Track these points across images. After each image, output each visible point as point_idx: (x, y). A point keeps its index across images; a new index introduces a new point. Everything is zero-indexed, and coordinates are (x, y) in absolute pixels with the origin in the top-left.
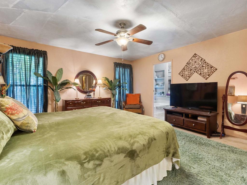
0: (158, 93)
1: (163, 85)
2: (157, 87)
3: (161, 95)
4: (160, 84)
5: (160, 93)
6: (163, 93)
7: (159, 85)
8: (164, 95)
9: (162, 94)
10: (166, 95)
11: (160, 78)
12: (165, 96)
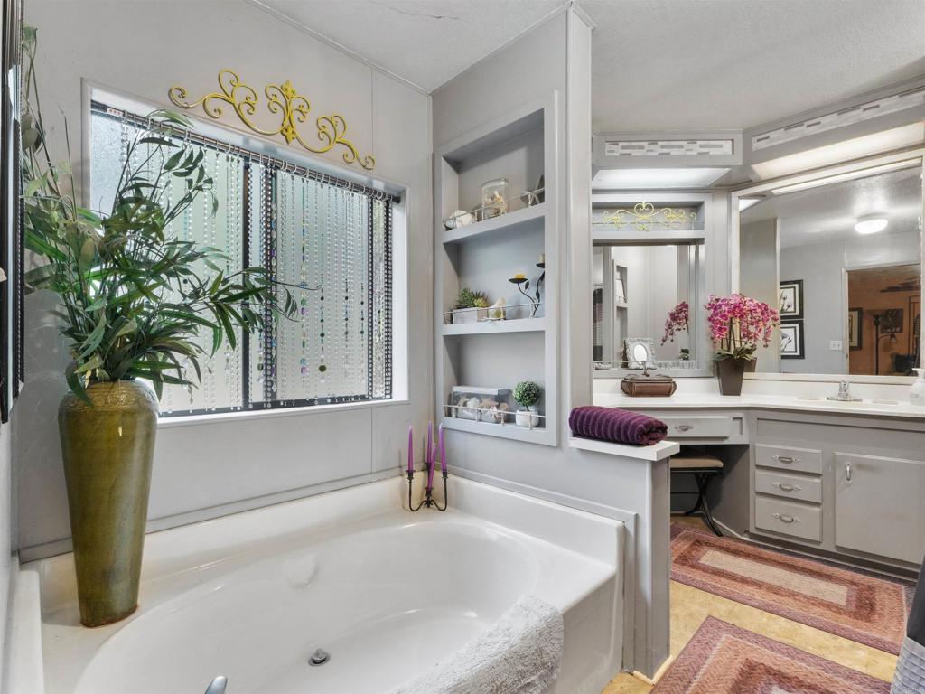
0: (478, 396)
1: (527, 304)
2: (469, 324)
3: (510, 419)
4: (503, 292)
5: (501, 398)
6: (533, 396)
7: (487, 302)
8: (541, 424)
9: (524, 416)
10: (568, 430)
11: (497, 213)
12: (547, 435)
